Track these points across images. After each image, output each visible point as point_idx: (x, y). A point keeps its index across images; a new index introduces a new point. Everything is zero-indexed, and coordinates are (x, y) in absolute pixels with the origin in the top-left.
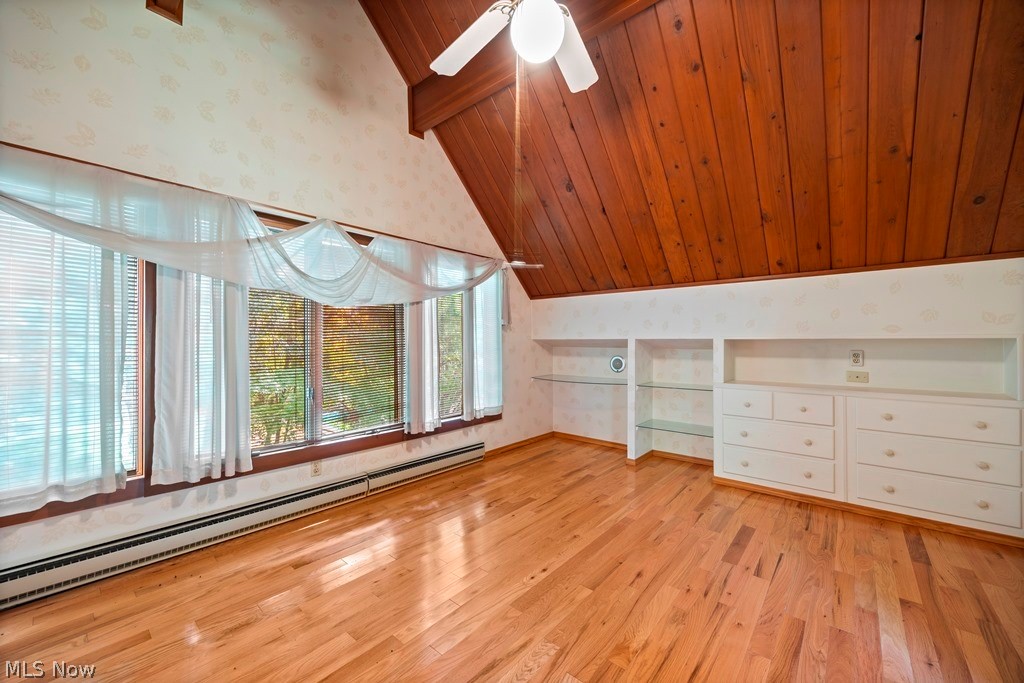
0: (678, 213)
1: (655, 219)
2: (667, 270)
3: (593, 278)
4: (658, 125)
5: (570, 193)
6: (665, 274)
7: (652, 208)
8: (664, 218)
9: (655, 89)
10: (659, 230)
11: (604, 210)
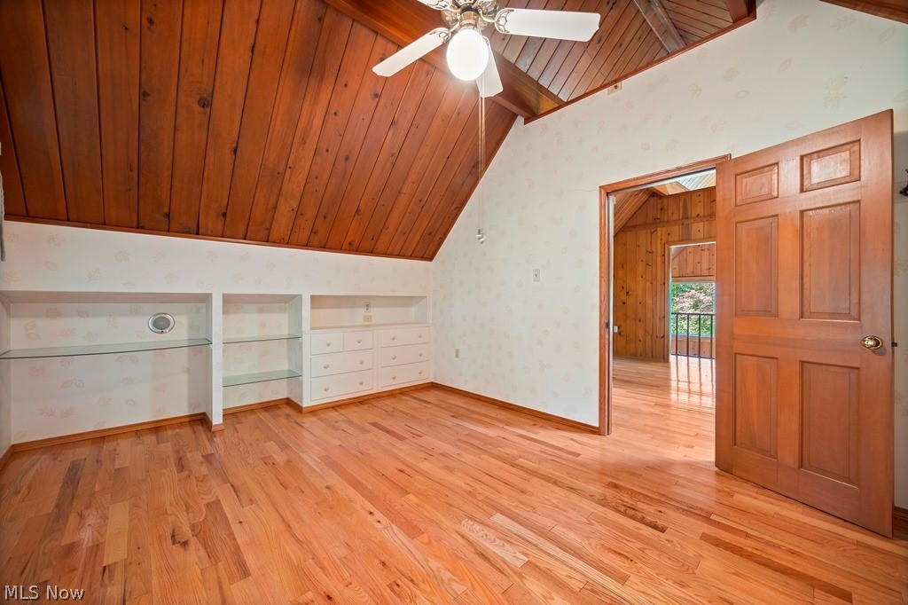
0: (308, 185)
1: (286, 182)
2: (269, 229)
3: (168, 215)
4: (333, 112)
5: (202, 110)
6: (266, 232)
7: (288, 170)
8: (294, 184)
9: (346, 85)
10: (283, 192)
11: (236, 150)
